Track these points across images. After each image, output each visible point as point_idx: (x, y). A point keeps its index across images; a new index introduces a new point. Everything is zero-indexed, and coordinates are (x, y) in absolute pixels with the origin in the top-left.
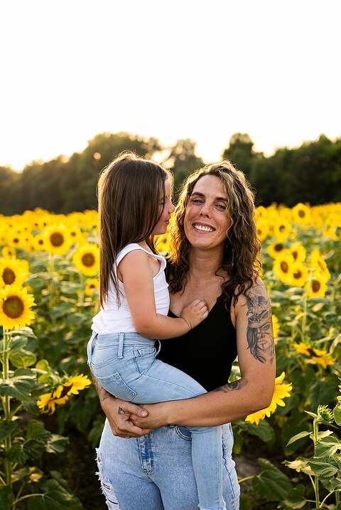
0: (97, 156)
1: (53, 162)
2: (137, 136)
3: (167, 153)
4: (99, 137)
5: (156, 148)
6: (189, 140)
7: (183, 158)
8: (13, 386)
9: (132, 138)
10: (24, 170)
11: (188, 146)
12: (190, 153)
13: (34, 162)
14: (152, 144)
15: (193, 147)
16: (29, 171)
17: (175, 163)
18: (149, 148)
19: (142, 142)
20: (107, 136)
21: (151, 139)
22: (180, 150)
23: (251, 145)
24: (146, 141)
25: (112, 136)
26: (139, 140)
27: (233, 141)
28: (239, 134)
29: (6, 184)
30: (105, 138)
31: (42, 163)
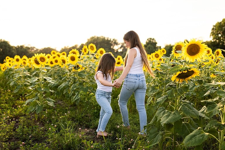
2: (108, 38)
3: (120, 46)
4: (92, 38)
5: (116, 43)
9: (106, 39)
10: (61, 50)
14: (114, 41)
17: (123, 50)
18: (113, 43)
19: (110, 41)
21: (113, 40)
23: (156, 43)
25: (98, 38)
26: (109, 39)
27: (148, 41)
28: (151, 39)
30: (95, 38)
31: (68, 48)
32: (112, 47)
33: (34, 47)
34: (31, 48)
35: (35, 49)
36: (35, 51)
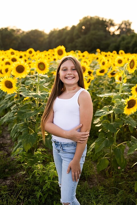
0: (84, 27)
1: (63, 30)
2: (103, 18)
3: (117, 27)
4: (85, 18)
5: (112, 24)
6: (128, 21)
7: (124, 30)
8: (40, 95)
9: (101, 19)
10: (50, 33)
11: (128, 24)
12: (128, 27)
13: (54, 29)
14: (110, 22)
15: (130, 25)
16: (52, 33)
17: (120, 32)
18: (109, 24)
19: (105, 21)
20: (89, 18)
21: (110, 20)
22: (123, 26)
24: (107, 20)
25: (91, 18)
26: (104, 20)
29: (42, 39)
30: (88, 19)
31: (58, 30)
32: (107, 29)
33: (20, 30)
34: (16, 31)
35: (21, 32)
36: (22, 33)
